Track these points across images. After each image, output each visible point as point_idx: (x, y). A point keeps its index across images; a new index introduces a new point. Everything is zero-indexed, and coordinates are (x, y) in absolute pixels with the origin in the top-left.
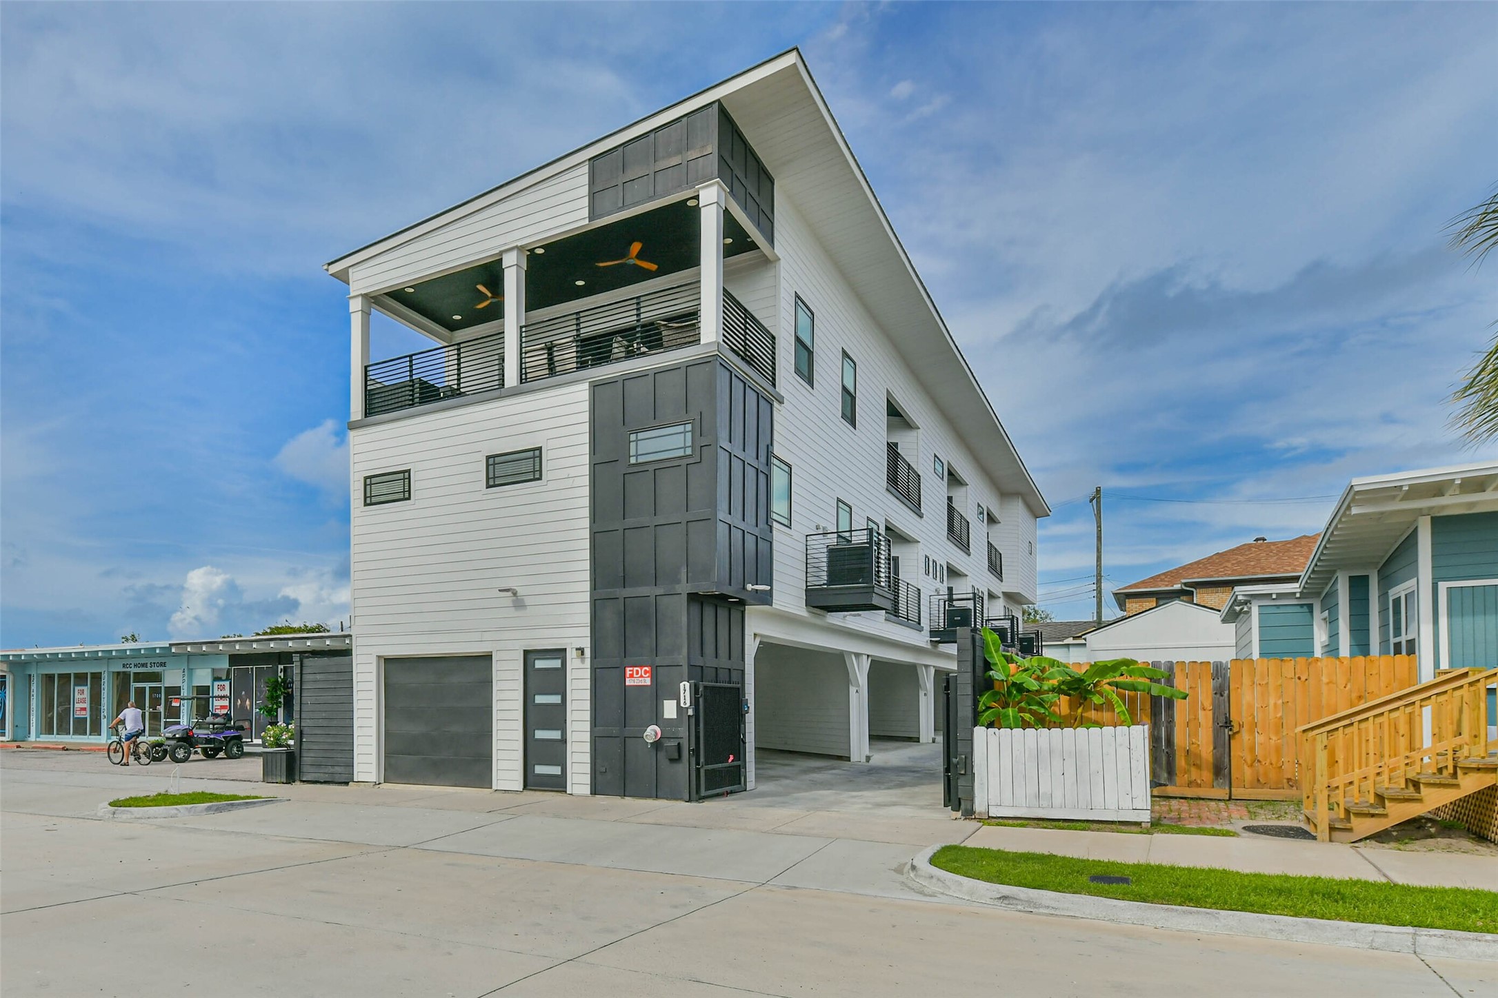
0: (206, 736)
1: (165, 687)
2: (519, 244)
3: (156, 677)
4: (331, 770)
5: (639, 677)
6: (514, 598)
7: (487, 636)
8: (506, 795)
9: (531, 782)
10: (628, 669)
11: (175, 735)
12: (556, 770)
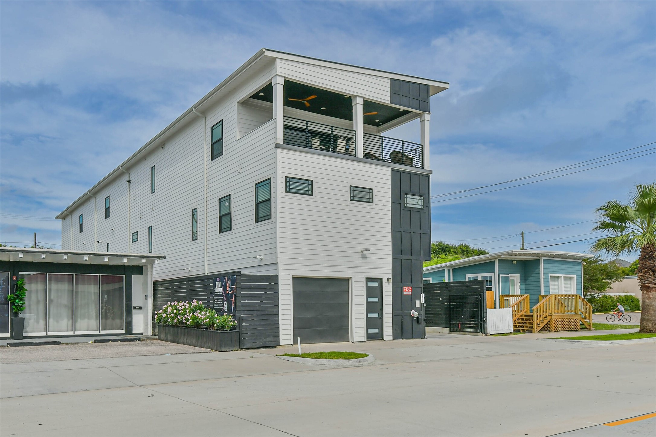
4: (264, 340)
5: (407, 292)
6: (362, 254)
7: (350, 270)
8: (358, 343)
9: (370, 337)
10: (404, 288)
12: (378, 331)
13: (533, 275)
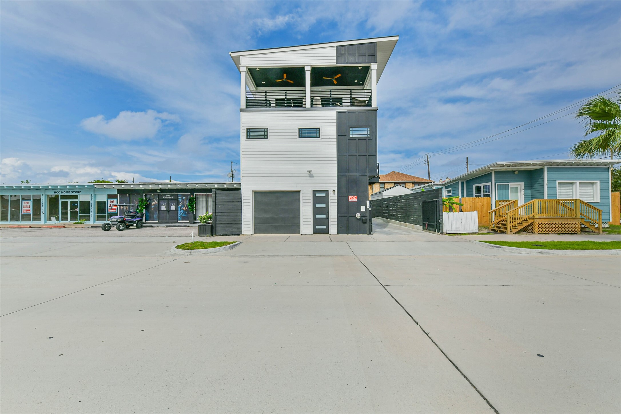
0: (129, 220)
1: (80, 201)
2: (312, 64)
3: (76, 197)
4: (231, 230)
5: (353, 199)
6: (309, 174)
7: (298, 185)
8: (306, 236)
9: (316, 231)
10: (349, 197)
11: (117, 220)
12: (324, 227)
13: (538, 182)
